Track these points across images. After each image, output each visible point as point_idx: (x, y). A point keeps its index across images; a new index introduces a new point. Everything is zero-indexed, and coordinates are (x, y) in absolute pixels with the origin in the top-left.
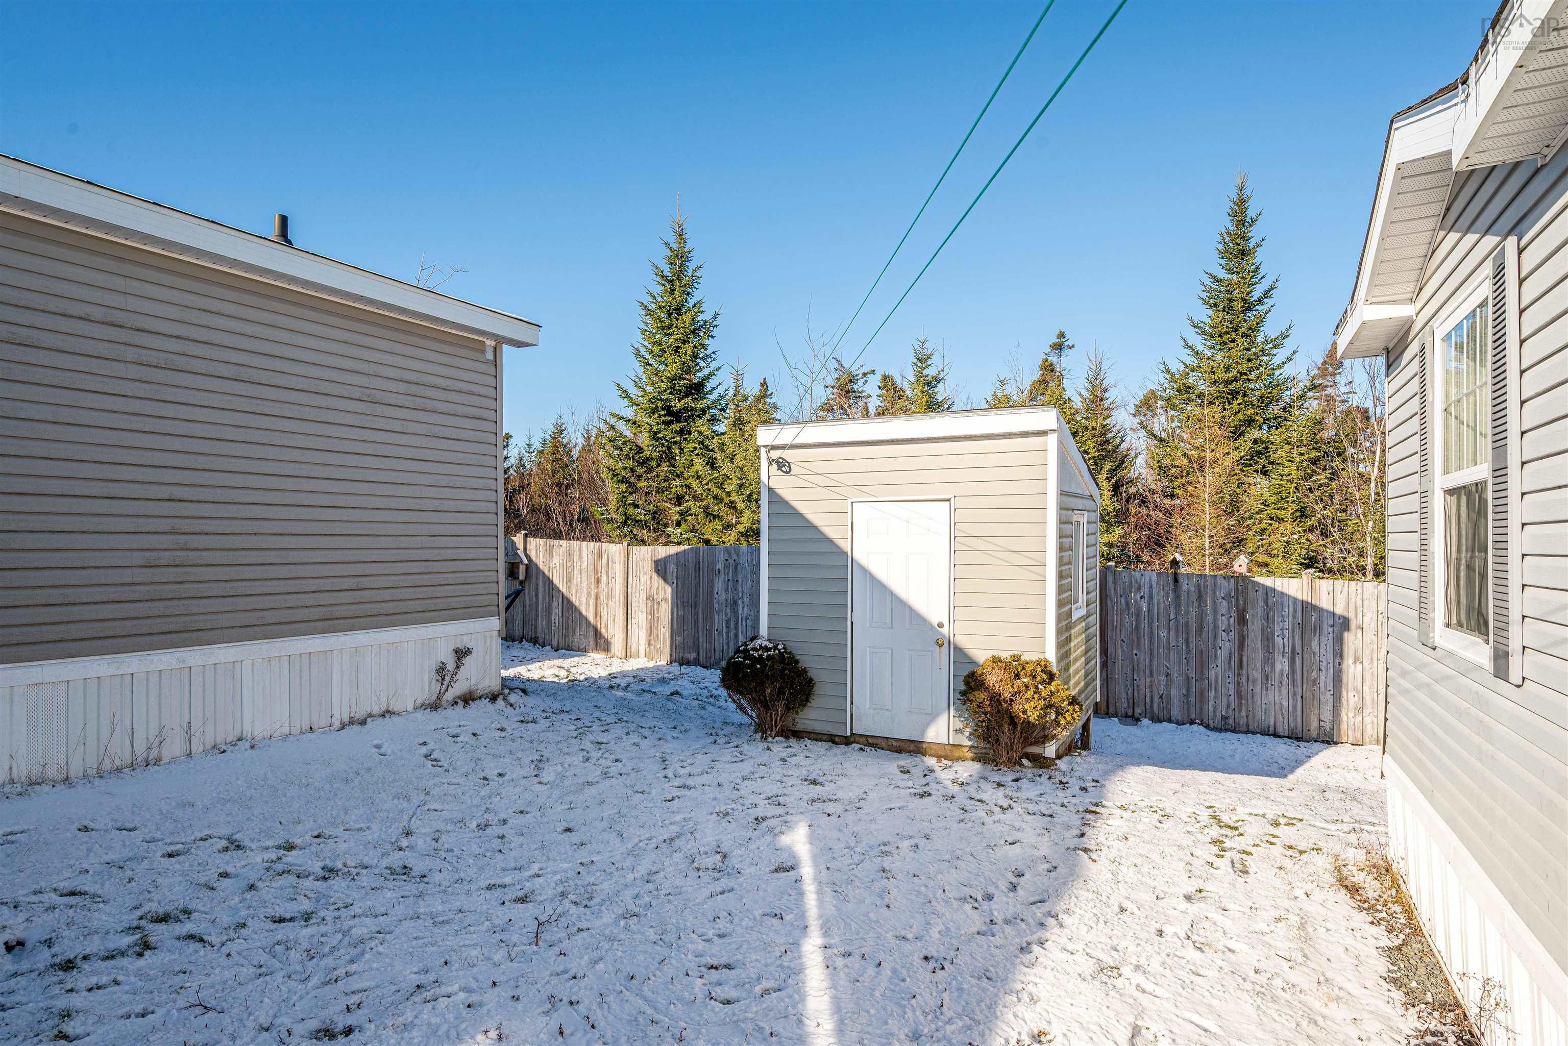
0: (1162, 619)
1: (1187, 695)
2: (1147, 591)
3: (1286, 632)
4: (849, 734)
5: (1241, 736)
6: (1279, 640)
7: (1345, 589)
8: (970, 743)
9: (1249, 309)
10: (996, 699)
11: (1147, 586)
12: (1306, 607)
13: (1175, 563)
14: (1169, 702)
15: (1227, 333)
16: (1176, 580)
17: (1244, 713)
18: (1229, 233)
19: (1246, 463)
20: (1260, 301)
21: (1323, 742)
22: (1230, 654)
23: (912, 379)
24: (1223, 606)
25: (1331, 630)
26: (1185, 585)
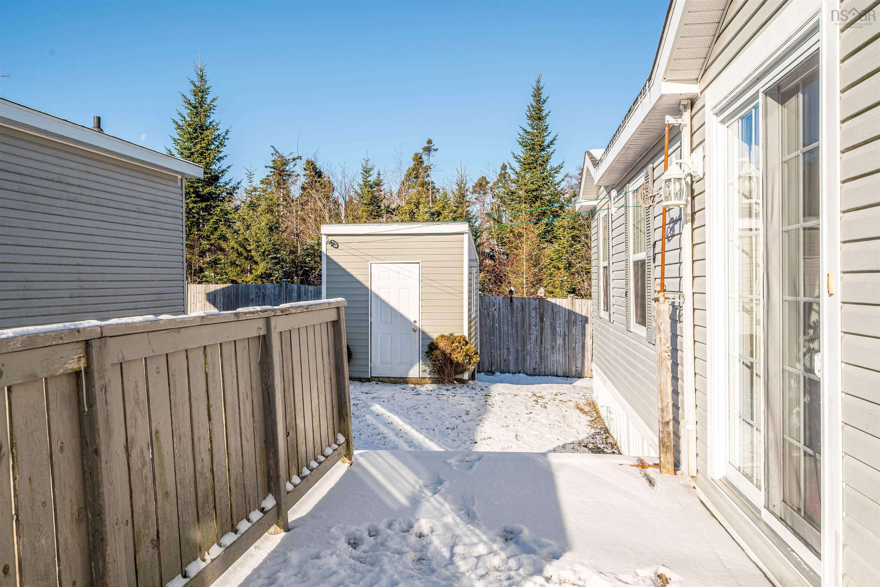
0: (505, 321)
1: (517, 359)
2: (498, 306)
3: (561, 325)
4: (370, 377)
5: (542, 377)
6: (558, 329)
7: (586, 304)
8: (429, 376)
9: (543, 150)
10: (444, 353)
11: (498, 304)
12: (570, 313)
13: (511, 292)
14: (508, 363)
15: (532, 163)
16: (511, 301)
17: (543, 366)
18: (532, 106)
19: (542, 236)
20: (548, 146)
21: (578, 377)
22: (537, 337)
23: (361, 183)
24: (533, 314)
25: (580, 323)
26: (516, 303)
